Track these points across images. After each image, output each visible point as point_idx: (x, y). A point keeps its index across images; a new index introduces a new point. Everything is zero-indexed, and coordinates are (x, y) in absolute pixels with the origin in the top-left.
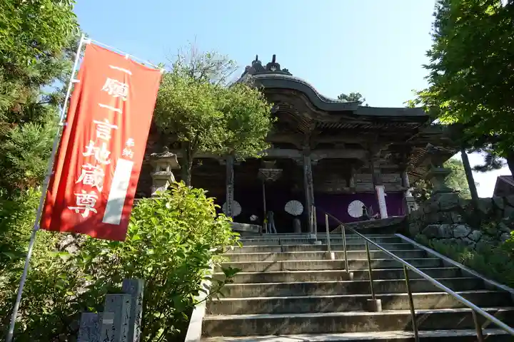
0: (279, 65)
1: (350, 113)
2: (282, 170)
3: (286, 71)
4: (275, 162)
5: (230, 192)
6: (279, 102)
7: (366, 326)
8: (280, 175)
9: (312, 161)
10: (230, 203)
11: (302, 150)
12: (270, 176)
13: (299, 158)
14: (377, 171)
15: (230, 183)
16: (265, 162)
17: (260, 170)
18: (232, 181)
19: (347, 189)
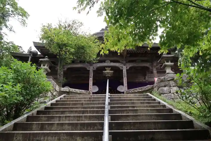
2: (113, 71)
4: (110, 68)
5: (91, 81)
7: (96, 127)
8: (112, 73)
9: (126, 67)
10: (91, 86)
11: (122, 63)
12: (108, 74)
13: (121, 66)
14: (155, 72)
15: (91, 78)
16: (106, 68)
17: (103, 71)
18: (92, 77)
19: (144, 80)
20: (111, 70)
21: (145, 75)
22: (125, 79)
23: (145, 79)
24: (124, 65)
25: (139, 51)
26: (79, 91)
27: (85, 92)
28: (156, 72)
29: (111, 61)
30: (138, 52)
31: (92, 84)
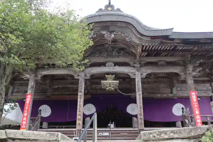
0: (114, 6)
1: (166, 37)
2: (118, 81)
3: (118, 10)
4: (114, 76)
5: (80, 98)
6: (113, 31)
8: (117, 85)
9: (142, 74)
10: (80, 106)
11: (134, 67)
12: (110, 86)
13: (132, 73)
14: (190, 81)
15: (81, 92)
16: (106, 76)
17: (102, 81)
18: (83, 90)
19: (171, 95)
20: (115, 79)
21: (171, 86)
22: (139, 95)
23: (172, 93)
24: (137, 71)
25: (164, 47)
26: (33, 134)
27: (48, 135)
28: (193, 82)
29: (116, 64)
30: (160, 49)
31: (82, 103)
